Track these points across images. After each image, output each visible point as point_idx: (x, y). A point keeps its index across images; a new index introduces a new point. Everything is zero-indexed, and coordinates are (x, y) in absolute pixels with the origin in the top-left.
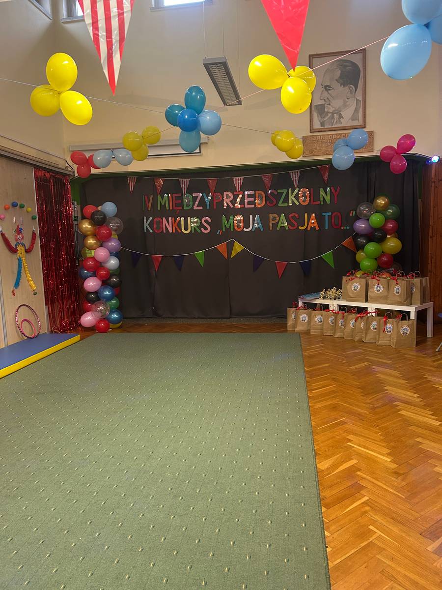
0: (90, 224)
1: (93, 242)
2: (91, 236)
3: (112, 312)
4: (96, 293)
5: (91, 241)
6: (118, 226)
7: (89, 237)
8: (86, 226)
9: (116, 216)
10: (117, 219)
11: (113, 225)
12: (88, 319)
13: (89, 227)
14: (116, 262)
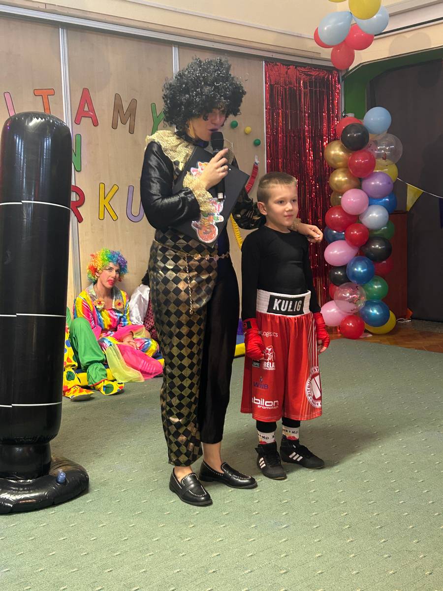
0: (342, 149)
1: (343, 179)
2: (341, 170)
3: (369, 303)
4: (344, 268)
5: (340, 178)
6: (391, 150)
7: (338, 171)
8: (336, 151)
9: (390, 130)
10: (391, 138)
11: (383, 148)
12: (331, 312)
13: (341, 153)
14: (381, 214)
